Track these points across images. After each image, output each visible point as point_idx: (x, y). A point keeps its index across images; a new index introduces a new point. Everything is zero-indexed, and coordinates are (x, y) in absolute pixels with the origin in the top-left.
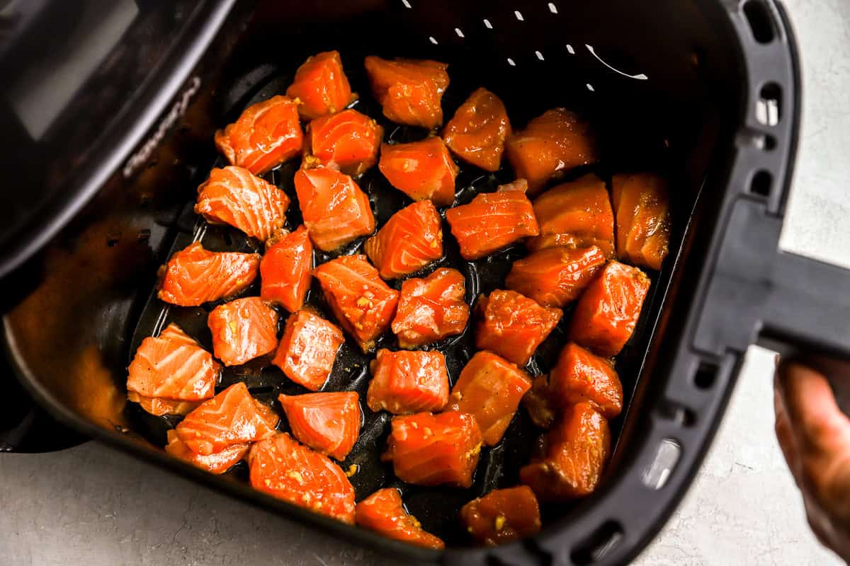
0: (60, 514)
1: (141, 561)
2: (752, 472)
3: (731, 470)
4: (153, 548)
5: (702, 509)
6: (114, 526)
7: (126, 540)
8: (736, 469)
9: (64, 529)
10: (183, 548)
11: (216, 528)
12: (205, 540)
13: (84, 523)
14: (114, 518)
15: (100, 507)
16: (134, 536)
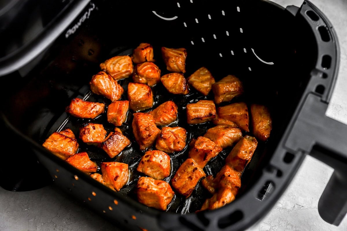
0: (6, 208)
1: (36, 229)
2: (303, 208)
3: (294, 207)
4: (42, 224)
5: (281, 222)
6: (28, 214)
7: (31, 220)
8: (296, 206)
9: (7, 213)
10: (55, 225)
11: (70, 218)
12: (64, 222)
13: (16, 212)
14: (28, 211)
15: (23, 206)
16: (35, 219)
